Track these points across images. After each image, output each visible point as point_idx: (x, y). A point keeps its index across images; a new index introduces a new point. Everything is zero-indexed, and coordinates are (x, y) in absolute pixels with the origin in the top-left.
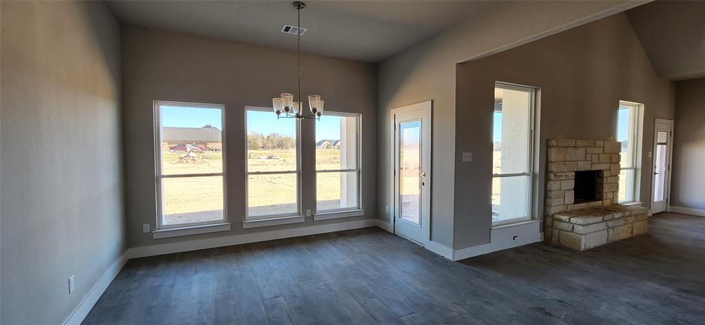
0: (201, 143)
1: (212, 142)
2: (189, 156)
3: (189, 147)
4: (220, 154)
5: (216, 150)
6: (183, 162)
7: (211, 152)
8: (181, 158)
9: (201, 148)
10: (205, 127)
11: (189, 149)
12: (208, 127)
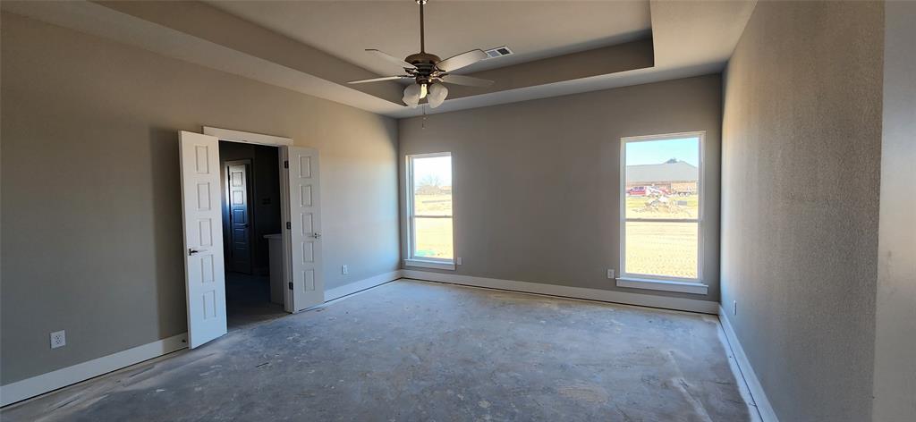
0: (663, 184)
1: (678, 182)
2: (659, 201)
3: (648, 190)
4: (695, 198)
5: (685, 193)
6: (651, 210)
7: (677, 195)
8: (647, 205)
9: (663, 191)
10: (668, 162)
11: (648, 193)
12: (673, 161)
